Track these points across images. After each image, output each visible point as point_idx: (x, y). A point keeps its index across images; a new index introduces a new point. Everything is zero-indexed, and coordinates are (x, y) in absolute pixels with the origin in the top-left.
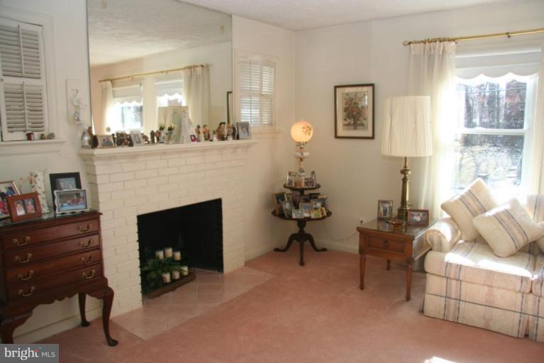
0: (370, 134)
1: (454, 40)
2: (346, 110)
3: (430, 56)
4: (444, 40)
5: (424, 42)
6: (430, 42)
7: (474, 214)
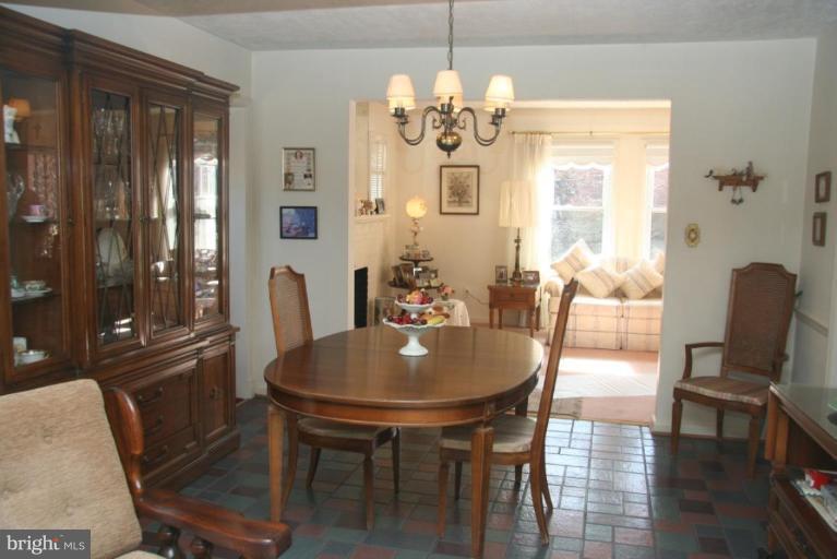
0: (474, 210)
1: (550, 133)
2: (451, 188)
3: (531, 145)
4: (536, 133)
5: (526, 133)
6: (532, 133)
7: (577, 271)
